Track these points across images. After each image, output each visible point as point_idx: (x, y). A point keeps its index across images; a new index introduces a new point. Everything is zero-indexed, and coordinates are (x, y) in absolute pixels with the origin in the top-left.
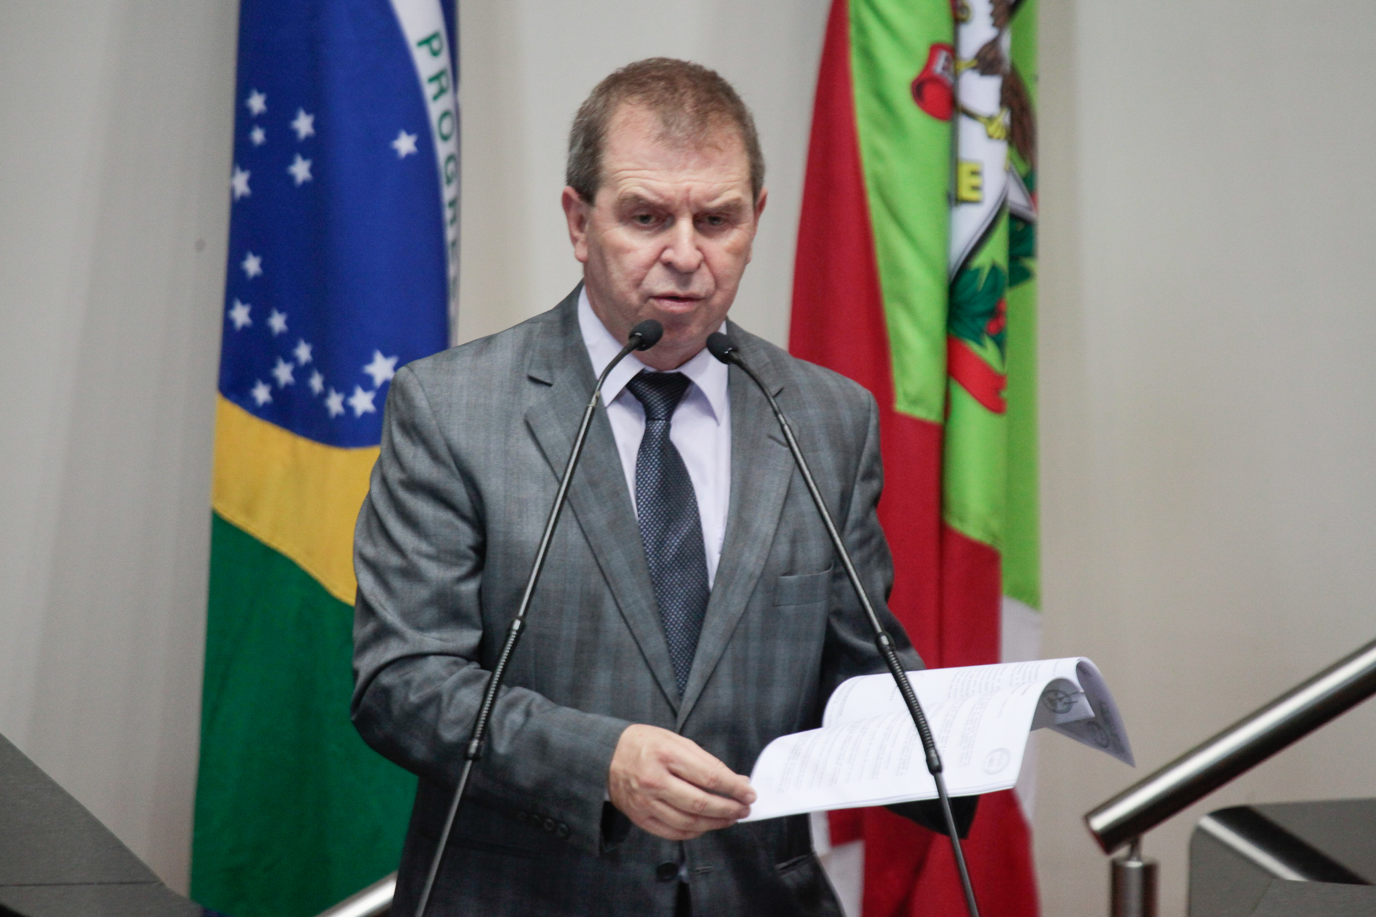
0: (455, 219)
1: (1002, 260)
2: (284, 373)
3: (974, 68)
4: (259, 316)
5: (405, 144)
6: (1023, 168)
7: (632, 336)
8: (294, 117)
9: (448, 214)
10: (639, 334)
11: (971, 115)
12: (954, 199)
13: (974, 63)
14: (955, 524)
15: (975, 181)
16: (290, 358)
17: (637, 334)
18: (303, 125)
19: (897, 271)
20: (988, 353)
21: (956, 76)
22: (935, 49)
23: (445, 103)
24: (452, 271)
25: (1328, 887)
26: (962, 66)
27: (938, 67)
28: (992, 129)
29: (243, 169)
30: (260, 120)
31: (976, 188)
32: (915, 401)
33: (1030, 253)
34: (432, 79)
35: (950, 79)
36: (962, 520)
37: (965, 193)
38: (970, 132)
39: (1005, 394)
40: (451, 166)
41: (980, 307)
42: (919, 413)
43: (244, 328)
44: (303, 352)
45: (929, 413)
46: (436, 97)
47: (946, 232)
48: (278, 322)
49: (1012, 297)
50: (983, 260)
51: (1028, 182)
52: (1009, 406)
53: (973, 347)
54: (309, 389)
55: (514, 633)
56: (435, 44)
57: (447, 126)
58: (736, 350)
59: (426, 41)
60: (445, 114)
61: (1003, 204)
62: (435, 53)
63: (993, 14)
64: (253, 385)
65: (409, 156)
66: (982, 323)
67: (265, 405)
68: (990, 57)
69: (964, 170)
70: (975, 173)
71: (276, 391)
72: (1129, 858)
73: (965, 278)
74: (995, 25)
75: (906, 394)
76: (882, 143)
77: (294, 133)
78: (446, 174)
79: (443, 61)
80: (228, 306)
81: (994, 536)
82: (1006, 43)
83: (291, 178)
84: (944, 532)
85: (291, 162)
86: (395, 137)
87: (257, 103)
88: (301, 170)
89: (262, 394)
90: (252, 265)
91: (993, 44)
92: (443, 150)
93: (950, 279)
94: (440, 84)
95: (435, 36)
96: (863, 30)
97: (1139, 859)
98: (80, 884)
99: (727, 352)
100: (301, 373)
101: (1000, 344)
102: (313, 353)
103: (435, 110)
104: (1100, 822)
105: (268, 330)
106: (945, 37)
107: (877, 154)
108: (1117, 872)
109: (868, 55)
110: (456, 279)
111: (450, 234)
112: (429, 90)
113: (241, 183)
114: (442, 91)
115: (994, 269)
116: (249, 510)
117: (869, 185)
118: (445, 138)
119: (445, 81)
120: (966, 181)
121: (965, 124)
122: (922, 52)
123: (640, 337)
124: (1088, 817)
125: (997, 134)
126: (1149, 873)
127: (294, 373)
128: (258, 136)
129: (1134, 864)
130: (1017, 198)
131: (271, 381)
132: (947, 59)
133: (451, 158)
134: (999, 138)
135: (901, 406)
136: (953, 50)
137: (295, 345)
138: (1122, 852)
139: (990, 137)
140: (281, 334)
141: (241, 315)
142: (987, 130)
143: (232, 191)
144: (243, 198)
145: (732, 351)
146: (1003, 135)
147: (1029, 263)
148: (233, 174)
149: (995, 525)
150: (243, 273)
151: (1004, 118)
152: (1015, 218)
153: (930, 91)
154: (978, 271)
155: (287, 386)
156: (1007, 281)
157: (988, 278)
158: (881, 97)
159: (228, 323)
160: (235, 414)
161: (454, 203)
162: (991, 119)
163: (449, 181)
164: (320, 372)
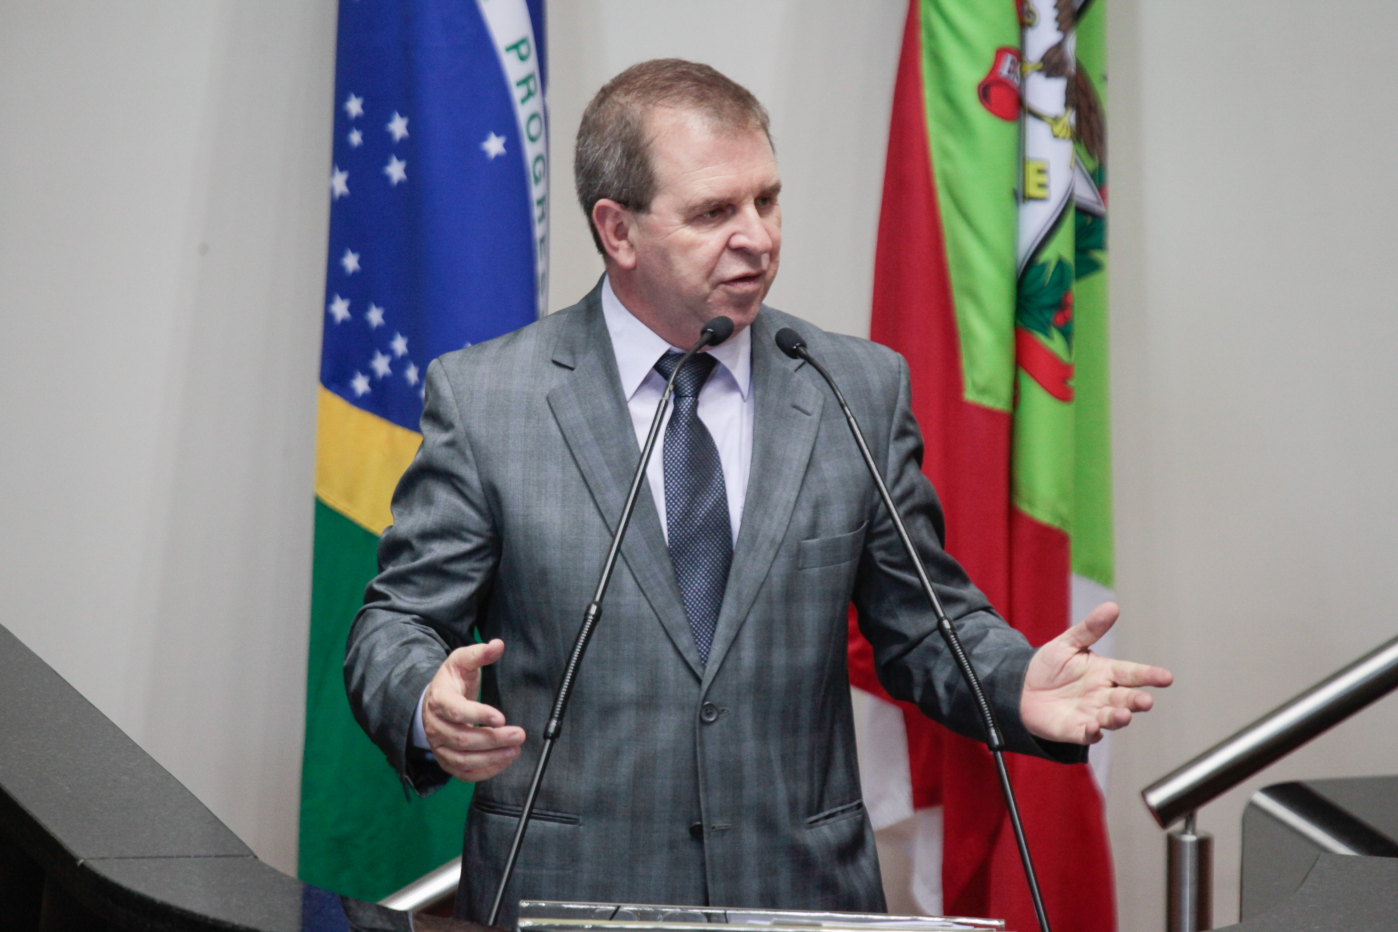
0: (543, 217)
1: (1068, 255)
2: (381, 365)
3: (1040, 71)
4: (358, 310)
5: (494, 146)
6: (1091, 165)
7: (704, 332)
8: (389, 120)
9: (536, 212)
10: (711, 330)
11: (1038, 116)
12: (1021, 196)
13: (1040, 66)
14: (1025, 508)
15: (1042, 179)
16: (387, 351)
17: (709, 330)
18: (398, 127)
19: (966, 266)
20: (1055, 344)
21: (1023, 78)
22: (1001, 53)
23: (534, 105)
24: (540, 267)
25: (1376, 860)
26: (1028, 68)
27: (1004, 71)
28: (1057, 129)
29: (341, 170)
30: (358, 123)
31: (1042, 186)
32: (983, 391)
33: (1101, 246)
34: (519, 84)
35: (1017, 82)
36: (1031, 503)
37: (1032, 190)
38: (1037, 132)
39: (1072, 383)
40: (539, 166)
41: (1047, 300)
42: (987, 402)
43: (344, 322)
44: (400, 345)
45: (998, 401)
46: (523, 101)
47: (1013, 229)
48: (375, 316)
49: (1078, 289)
50: (1049, 255)
51: (1098, 178)
52: (1077, 395)
53: (1041, 338)
54: (405, 381)
55: (591, 617)
56: (523, 49)
57: (535, 127)
58: (804, 345)
59: (515, 47)
60: (533, 116)
61: (1069, 201)
62: (523, 58)
63: (1057, 19)
64: (352, 376)
65: (498, 157)
66: (1049, 315)
67: (364, 395)
68: (1055, 59)
69: (1031, 168)
70: (1041, 171)
71: (374, 382)
72: (1184, 832)
73: (1032, 273)
74: (1059, 29)
75: (974, 384)
76: (950, 143)
77: (389, 135)
78: (534, 173)
79: (532, 65)
80: (329, 301)
81: (1063, 520)
82: (1071, 46)
83: (387, 178)
84: (1013, 515)
85: (386, 162)
86: (484, 138)
87: (354, 106)
88: (396, 170)
89: (361, 385)
90: (351, 262)
91: (1059, 47)
92: (531, 151)
93: (1017, 275)
94: (528, 87)
95: (523, 41)
96: (932, 35)
97: (1194, 833)
98: (178, 857)
99: (795, 347)
100: (398, 365)
101: (1067, 335)
102: (408, 346)
103: (523, 112)
104: (1157, 798)
105: (366, 323)
106: (1012, 40)
107: (946, 154)
108: (1173, 846)
109: (938, 60)
110: (545, 275)
111: (538, 231)
112: (518, 94)
113: (340, 183)
114: (530, 94)
115: (1061, 263)
116: (350, 496)
117: (938, 182)
118: (533, 139)
119: (534, 84)
120: (1033, 179)
121: (1032, 124)
122: (989, 56)
123: (712, 333)
124: (1144, 794)
125: (1062, 134)
126: (1204, 847)
127: (391, 365)
128: (356, 138)
129: (1190, 838)
130: (1085, 193)
131: (369, 372)
132: (1012, 62)
133: (539, 158)
134: (1064, 138)
135: (970, 395)
136: (1019, 55)
137: (391, 338)
138: (1178, 826)
139: (1056, 136)
140: (379, 328)
141: (341, 309)
142: (1052, 130)
143: (332, 191)
144: (342, 197)
145: (800, 346)
146: (1069, 134)
147: (1098, 255)
148: (333, 174)
149: (1064, 509)
150: (342, 269)
151: (1070, 118)
152: (1082, 211)
153: (994, 92)
154: (1044, 266)
155: (385, 377)
156: (1074, 274)
157: (1054, 273)
158: (950, 100)
159: (328, 317)
160: (336, 403)
161: (541, 202)
162: (1056, 119)
163: (537, 180)
164: (415, 364)
